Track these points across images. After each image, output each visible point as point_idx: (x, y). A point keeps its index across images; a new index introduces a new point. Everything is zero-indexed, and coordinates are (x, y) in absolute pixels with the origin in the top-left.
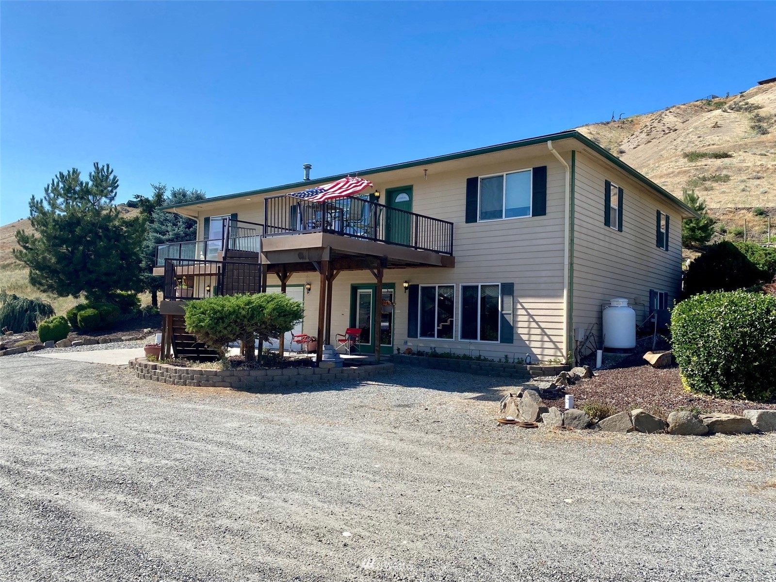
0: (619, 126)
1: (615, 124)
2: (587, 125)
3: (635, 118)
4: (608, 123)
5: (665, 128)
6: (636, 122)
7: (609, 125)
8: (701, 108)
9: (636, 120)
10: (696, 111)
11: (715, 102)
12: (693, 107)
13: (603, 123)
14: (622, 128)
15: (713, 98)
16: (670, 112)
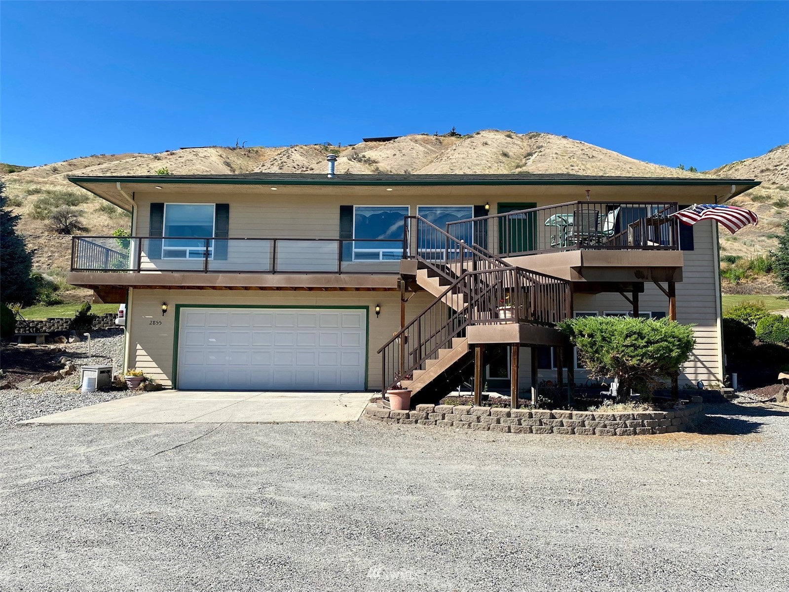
0: (245, 154)
1: (241, 151)
2: (214, 147)
3: (260, 149)
4: (234, 149)
5: (295, 165)
6: (261, 153)
7: (236, 151)
8: (321, 152)
9: (261, 151)
10: (316, 154)
11: (331, 149)
12: (313, 149)
13: (229, 148)
14: (248, 156)
15: (328, 145)
16: (296, 150)
